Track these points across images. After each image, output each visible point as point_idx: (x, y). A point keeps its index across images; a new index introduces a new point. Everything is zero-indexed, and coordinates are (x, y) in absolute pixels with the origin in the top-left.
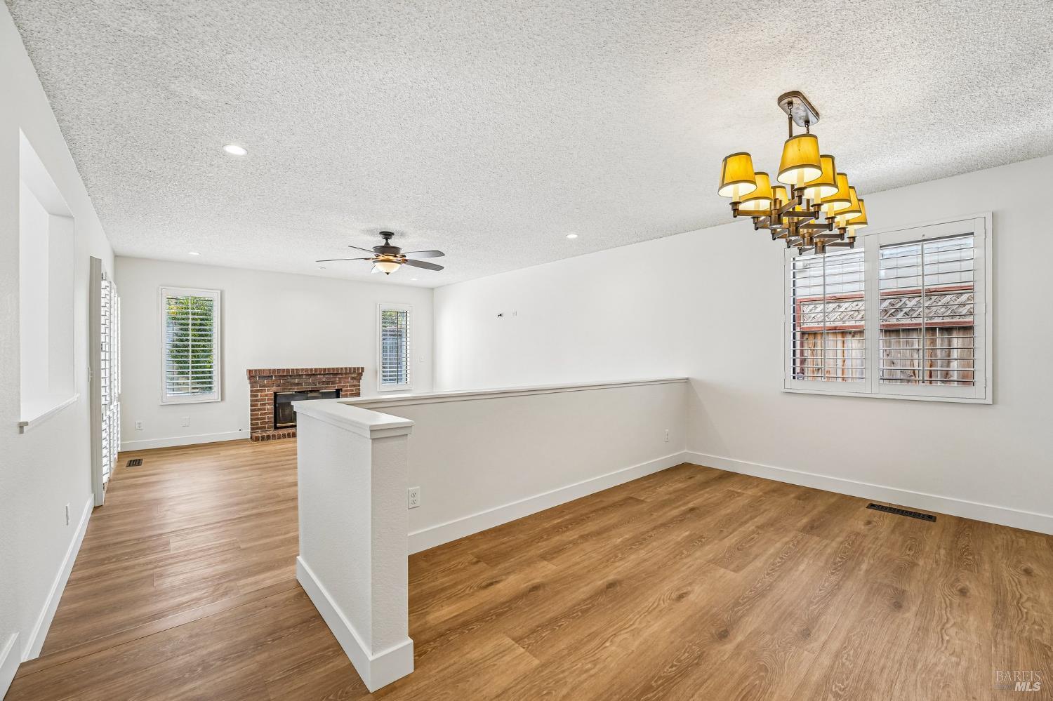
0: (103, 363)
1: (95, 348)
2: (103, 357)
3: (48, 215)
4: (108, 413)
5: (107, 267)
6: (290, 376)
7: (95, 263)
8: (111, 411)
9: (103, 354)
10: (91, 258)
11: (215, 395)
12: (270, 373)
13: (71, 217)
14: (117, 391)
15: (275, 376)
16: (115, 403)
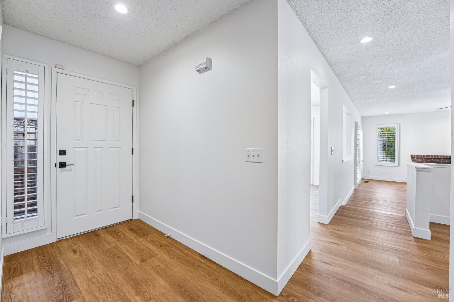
0: (358, 150)
1: (356, 146)
2: (358, 149)
3: (346, 115)
4: (359, 165)
5: (359, 123)
6: (433, 158)
7: (356, 123)
8: (360, 165)
9: (358, 148)
10: (355, 122)
11: (396, 164)
12: (422, 157)
13: (351, 114)
14: (361, 159)
15: (425, 158)
16: (361, 162)
